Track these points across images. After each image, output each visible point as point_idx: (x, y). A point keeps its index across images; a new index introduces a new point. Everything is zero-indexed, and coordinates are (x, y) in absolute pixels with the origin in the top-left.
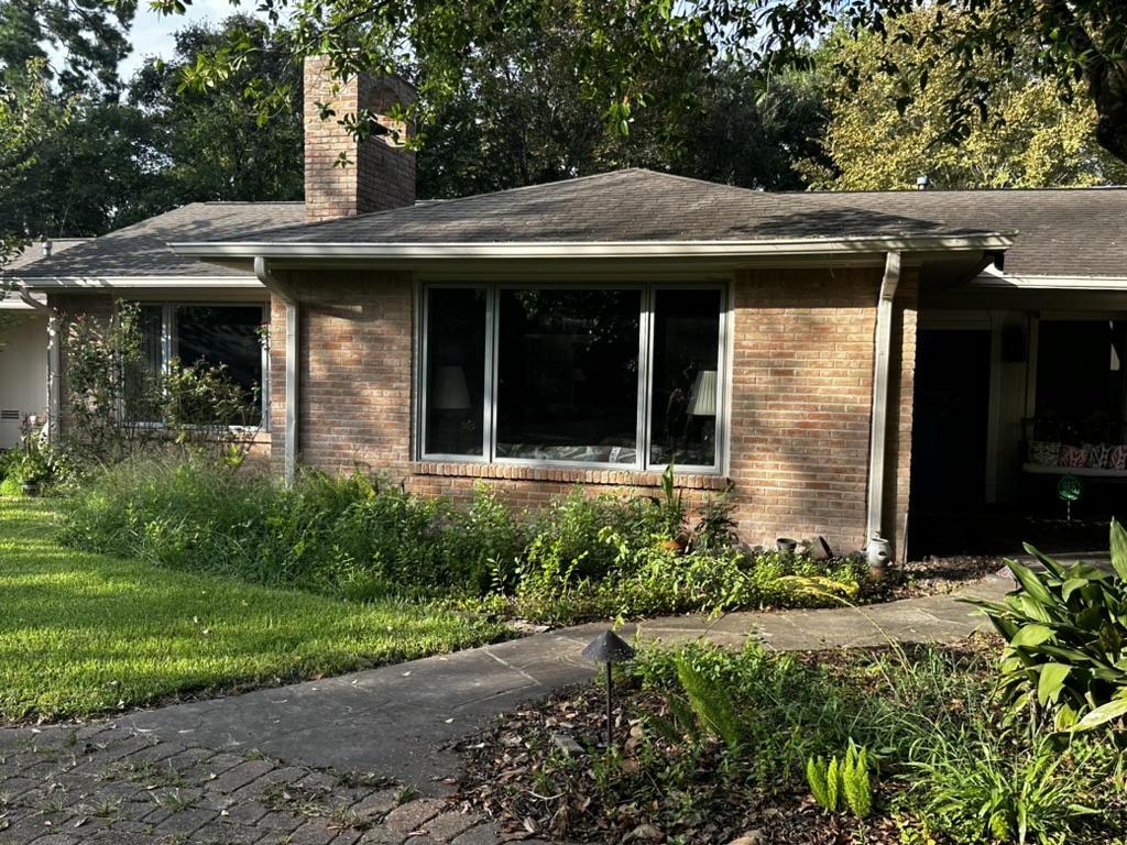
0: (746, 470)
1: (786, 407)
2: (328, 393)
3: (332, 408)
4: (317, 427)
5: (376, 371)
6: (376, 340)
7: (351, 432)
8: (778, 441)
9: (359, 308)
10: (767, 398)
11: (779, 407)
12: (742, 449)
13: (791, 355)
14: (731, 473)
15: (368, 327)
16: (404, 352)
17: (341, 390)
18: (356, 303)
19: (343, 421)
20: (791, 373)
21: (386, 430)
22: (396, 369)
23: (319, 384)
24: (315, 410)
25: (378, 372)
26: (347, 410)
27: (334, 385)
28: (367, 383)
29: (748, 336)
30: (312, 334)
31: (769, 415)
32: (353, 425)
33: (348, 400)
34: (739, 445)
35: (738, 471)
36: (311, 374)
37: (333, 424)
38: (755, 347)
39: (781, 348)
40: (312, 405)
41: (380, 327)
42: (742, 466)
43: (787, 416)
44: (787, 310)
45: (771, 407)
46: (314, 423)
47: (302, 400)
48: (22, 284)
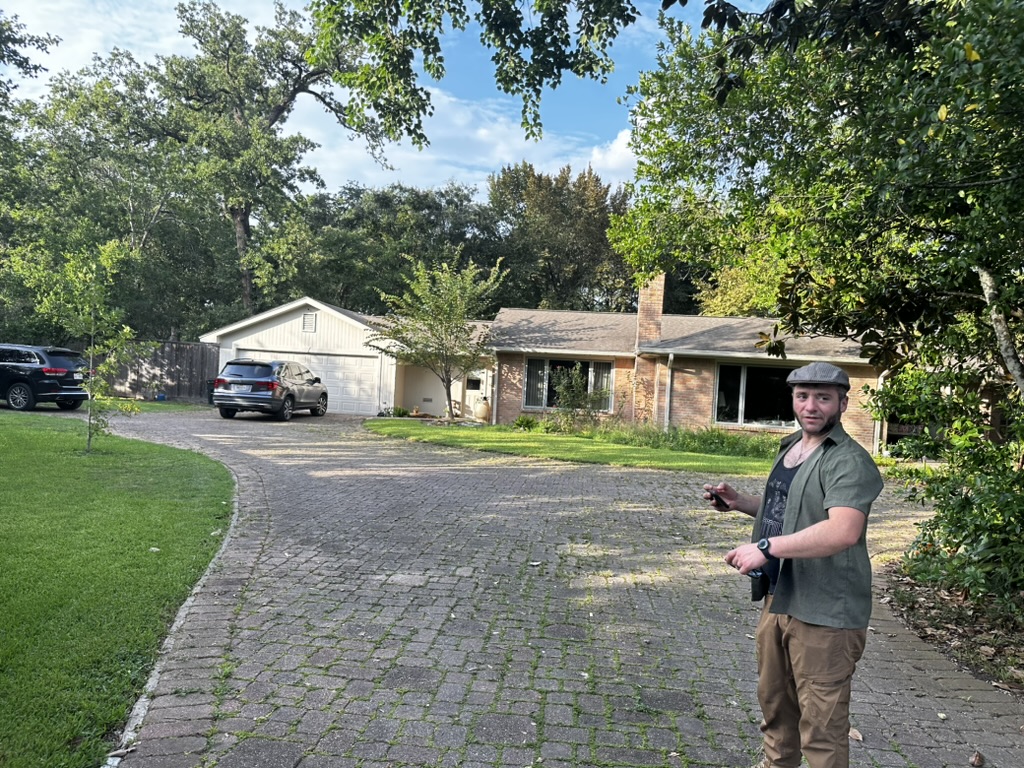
2: (682, 397)
6: (701, 382)
9: (695, 371)
15: (698, 377)
16: (712, 385)
22: (709, 390)
23: (678, 396)
24: (675, 404)
25: (702, 390)
30: (675, 379)
36: (675, 393)
41: (703, 377)
46: (675, 409)
47: (671, 401)
48: (495, 349)
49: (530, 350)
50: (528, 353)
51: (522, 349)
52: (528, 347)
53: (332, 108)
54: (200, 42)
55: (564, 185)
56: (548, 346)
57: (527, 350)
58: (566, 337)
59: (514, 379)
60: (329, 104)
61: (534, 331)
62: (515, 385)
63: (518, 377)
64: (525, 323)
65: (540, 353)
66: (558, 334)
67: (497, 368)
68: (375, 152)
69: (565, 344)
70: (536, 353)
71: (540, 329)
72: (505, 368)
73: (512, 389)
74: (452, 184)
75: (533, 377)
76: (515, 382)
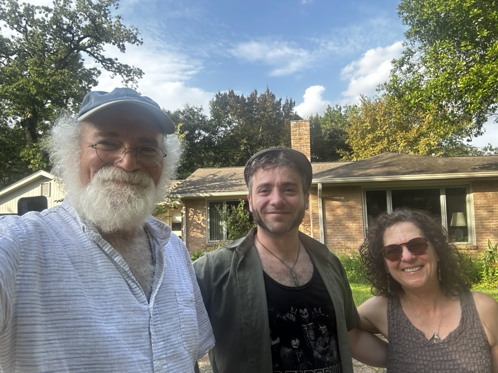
0: (482, 242)
1: (493, 222)
2: (333, 225)
3: (335, 230)
4: (330, 237)
5: (351, 217)
6: (350, 207)
7: (342, 238)
8: (491, 233)
9: (343, 198)
10: (486, 220)
11: (490, 222)
12: (479, 236)
13: (493, 206)
14: (477, 244)
15: (347, 203)
16: (360, 211)
17: (338, 224)
18: (342, 196)
19: (339, 235)
20: (493, 212)
21: (355, 237)
22: (357, 217)
23: (330, 223)
24: (329, 231)
25: (351, 218)
26: (341, 231)
27: (335, 223)
28: (347, 222)
29: (478, 201)
30: (326, 207)
31: (487, 225)
32: (343, 236)
33: (341, 227)
34: (479, 235)
35: (479, 243)
36: (327, 220)
37: (336, 236)
38: (481, 204)
39: (489, 204)
40: (328, 230)
41: (351, 203)
42: (480, 241)
43: (493, 225)
44: (490, 193)
45: (488, 222)
46: (329, 236)
47: (325, 229)
48: (179, 196)
49: (208, 195)
50: (206, 197)
51: (201, 195)
52: (206, 192)
53: (99, 60)
54: (8, 23)
55: (253, 100)
56: (223, 190)
57: (205, 195)
58: (240, 183)
59: (199, 220)
60: (97, 58)
61: (216, 181)
62: (200, 224)
63: (202, 218)
64: (211, 176)
65: (216, 196)
66: (234, 181)
67: (184, 212)
68: (128, 85)
69: (237, 188)
70: (213, 196)
71: (222, 179)
72: (191, 212)
73: (198, 229)
74: (188, 107)
75: (214, 216)
76: (199, 222)
